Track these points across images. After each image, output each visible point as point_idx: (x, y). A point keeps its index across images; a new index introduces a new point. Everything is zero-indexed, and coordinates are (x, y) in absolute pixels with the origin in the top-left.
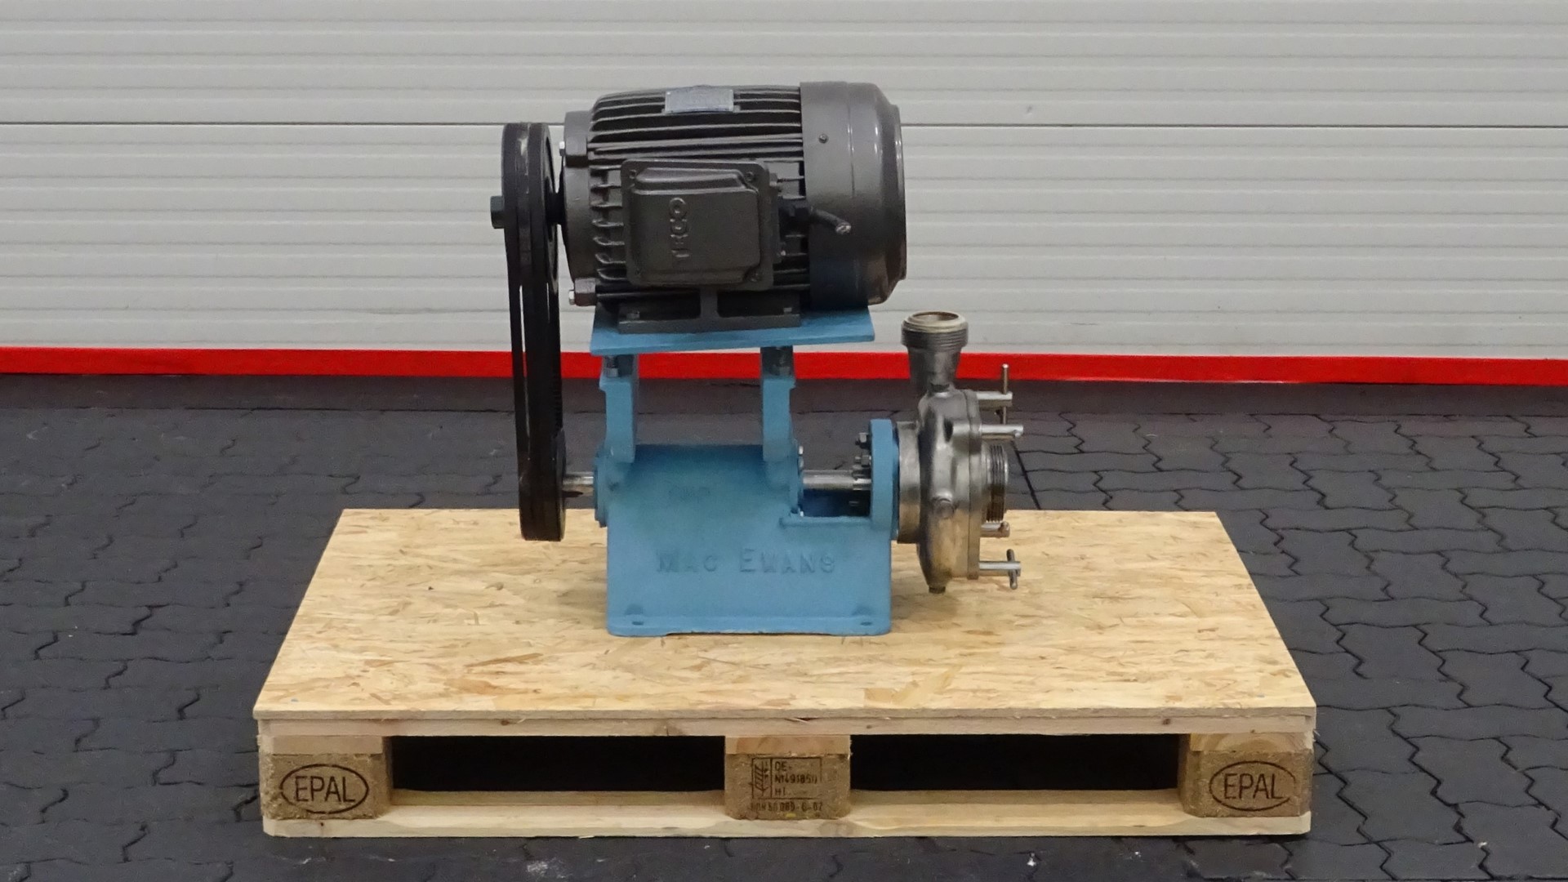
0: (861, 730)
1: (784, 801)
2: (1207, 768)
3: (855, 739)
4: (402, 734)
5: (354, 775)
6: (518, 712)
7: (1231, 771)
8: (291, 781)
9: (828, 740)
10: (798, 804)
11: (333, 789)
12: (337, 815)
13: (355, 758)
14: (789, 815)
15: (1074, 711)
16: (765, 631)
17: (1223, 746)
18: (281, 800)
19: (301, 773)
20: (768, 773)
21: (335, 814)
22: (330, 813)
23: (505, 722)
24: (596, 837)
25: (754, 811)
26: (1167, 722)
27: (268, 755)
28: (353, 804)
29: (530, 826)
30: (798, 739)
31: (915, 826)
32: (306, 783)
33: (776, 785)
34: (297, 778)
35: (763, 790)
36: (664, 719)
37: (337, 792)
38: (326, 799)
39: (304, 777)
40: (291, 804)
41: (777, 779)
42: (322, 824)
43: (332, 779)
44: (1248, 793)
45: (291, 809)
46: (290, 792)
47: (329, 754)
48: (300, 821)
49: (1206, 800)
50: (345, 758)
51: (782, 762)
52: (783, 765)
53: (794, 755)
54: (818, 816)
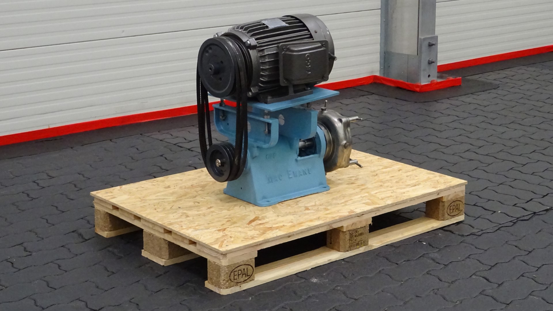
0: (374, 215)
1: (357, 243)
2: (446, 205)
3: (373, 218)
4: (263, 248)
5: (250, 266)
6: (293, 232)
7: (451, 205)
8: (232, 274)
9: (367, 220)
10: (360, 243)
11: (244, 273)
12: (245, 282)
13: (250, 260)
14: (358, 247)
15: (420, 196)
16: (302, 196)
17: (449, 198)
18: (229, 281)
19: (235, 270)
20: (353, 235)
21: (245, 281)
22: (243, 282)
23: (289, 237)
24: (312, 269)
25: (350, 248)
26: (438, 194)
27: (225, 266)
28: (249, 276)
29: (294, 270)
30: (360, 222)
31: (386, 242)
32: (236, 273)
33: (355, 238)
34: (234, 272)
35: (352, 241)
36: (329, 224)
37: (245, 274)
38: (242, 278)
39: (236, 271)
40: (232, 281)
41: (355, 236)
42: (240, 286)
43: (244, 269)
44: (454, 210)
45: (232, 283)
46: (232, 278)
47: (243, 261)
48: (235, 287)
49: (446, 215)
50: (247, 261)
51: (356, 230)
52: (356, 231)
53: (359, 227)
54: (364, 245)
